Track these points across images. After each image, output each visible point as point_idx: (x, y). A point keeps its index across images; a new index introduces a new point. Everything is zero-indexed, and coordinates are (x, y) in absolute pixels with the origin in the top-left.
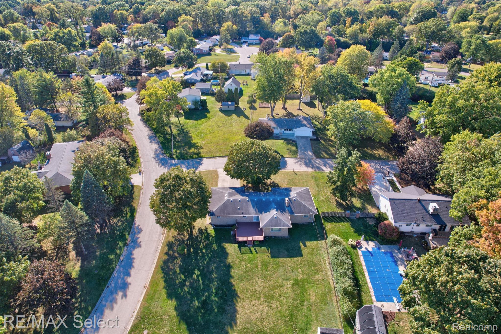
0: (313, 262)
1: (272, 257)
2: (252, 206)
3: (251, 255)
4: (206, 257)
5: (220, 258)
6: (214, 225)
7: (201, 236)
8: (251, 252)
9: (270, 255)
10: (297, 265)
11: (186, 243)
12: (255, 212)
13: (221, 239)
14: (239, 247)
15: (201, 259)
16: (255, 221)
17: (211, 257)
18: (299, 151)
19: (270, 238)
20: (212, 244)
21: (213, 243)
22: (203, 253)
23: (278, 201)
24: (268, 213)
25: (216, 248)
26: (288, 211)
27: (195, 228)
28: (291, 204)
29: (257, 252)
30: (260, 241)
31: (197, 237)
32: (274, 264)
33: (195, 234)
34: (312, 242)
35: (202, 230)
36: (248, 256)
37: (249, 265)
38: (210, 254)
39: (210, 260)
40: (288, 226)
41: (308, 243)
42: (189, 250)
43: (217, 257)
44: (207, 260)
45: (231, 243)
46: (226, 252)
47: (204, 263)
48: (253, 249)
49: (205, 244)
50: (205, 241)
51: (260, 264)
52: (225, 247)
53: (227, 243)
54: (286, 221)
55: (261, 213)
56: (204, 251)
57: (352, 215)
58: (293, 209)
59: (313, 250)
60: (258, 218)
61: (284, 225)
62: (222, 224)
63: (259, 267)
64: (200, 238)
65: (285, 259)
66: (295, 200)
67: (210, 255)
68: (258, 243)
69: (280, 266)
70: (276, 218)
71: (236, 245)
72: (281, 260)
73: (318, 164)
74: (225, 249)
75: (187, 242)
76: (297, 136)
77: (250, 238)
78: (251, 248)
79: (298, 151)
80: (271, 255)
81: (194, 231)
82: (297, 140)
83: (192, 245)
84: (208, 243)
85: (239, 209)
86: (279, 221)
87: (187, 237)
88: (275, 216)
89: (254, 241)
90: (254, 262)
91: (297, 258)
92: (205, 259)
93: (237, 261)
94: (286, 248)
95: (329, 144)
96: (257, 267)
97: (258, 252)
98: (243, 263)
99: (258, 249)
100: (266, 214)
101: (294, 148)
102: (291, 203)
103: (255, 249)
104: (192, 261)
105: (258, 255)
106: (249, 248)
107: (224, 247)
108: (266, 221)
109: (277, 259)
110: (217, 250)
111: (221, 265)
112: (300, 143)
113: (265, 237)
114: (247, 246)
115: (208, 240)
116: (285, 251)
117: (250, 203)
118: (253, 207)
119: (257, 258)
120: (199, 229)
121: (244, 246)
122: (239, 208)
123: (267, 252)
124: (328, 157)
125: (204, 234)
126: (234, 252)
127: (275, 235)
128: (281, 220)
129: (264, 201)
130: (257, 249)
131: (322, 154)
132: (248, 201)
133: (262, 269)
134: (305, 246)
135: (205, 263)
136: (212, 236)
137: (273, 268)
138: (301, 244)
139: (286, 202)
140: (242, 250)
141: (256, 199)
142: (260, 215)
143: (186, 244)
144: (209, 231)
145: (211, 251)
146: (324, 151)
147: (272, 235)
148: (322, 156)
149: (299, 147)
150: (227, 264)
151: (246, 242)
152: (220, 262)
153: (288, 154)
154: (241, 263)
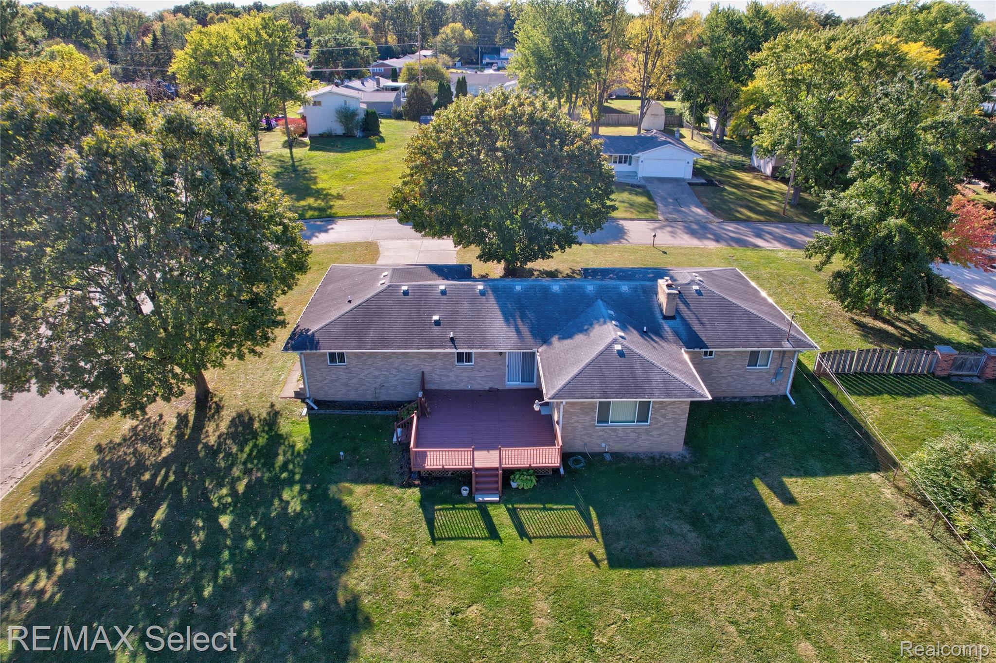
0: (869, 592)
1: (615, 562)
2: (499, 314)
3: (489, 547)
4: (226, 554)
5: (303, 562)
6: (316, 402)
7: (235, 449)
8: (493, 534)
9: (600, 552)
10: (776, 609)
11: (147, 476)
12: (513, 334)
13: (336, 461)
14: (427, 503)
15: (189, 567)
16: (515, 384)
17: (252, 555)
18: (660, 205)
19: (594, 459)
20: (278, 485)
21: (290, 482)
22: (214, 529)
23: (620, 294)
24: (579, 338)
25: (295, 506)
26: (676, 333)
27: (224, 413)
28: (682, 307)
29: (522, 533)
30: (541, 474)
31: (213, 452)
32: (631, 605)
33: (212, 440)
34: (820, 480)
35: (252, 419)
36: (472, 551)
37: (473, 612)
38: (255, 537)
39: (242, 576)
40: (693, 393)
41: (796, 485)
42: (142, 516)
43: (285, 561)
44: (227, 572)
45: (386, 481)
46: (347, 529)
47: (199, 590)
48: (500, 515)
49: (241, 488)
50: (247, 472)
51: (543, 606)
52: (347, 500)
53: (365, 481)
54: (675, 369)
55: (545, 340)
56: (225, 521)
57: (961, 367)
58: (697, 327)
59: (839, 520)
60: (529, 360)
61: (669, 387)
62: (353, 397)
63: (540, 622)
64: (228, 455)
65: (692, 574)
66: (698, 292)
67: (250, 543)
68: (530, 483)
69: (669, 617)
70: (621, 354)
71: (413, 494)
72: (669, 577)
73: (734, 232)
74: (345, 512)
75: (154, 476)
76: (643, 178)
77: (486, 459)
78: (492, 511)
79: (655, 204)
80: (607, 547)
81: (210, 427)
82: (647, 184)
83: (175, 488)
84: (259, 480)
85: (437, 323)
86: (639, 371)
87: (167, 452)
88: (618, 347)
89: (508, 473)
90: (509, 593)
91: (763, 568)
92: (219, 566)
93: (404, 584)
94: (687, 510)
95: (751, 194)
96: (526, 625)
97: (531, 530)
98: (442, 600)
99: (532, 516)
100: (567, 342)
101: (642, 200)
102: (687, 304)
103: (513, 514)
104: (132, 577)
105: (531, 551)
106: (483, 508)
107: (339, 502)
108: (575, 371)
109: (648, 574)
110: (298, 515)
111: (298, 607)
112: (660, 191)
113: (565, 456)
114: (471, 498)
115: (269, 464)
116: (686, 527)
117: (492, 302)
118: (508, 317)
119: (526, 565)
120: (240, 416)
121: (454, 500)
122: (436, 318)
123: (586, 531)
124: (761, 218)
125: (255, 435)
126: (395, 529)
127: (617, 448)
128: (648, 366)
129: (555, 295)
130: (524, 515)
131: (739, 212)
132: (483, 293)
133: (560, 641)
134: (789, 499)
135: (207, 592)
136: (293, 447)
137: (627, 633)
138: (763, 490)
139: (662, 299)
140: (440, 518)
141: (518, 288)
142: (541, 353)
143: (142, 485)
144: (284, 426)
145: (266, 523)
146: (742, 206)
147: (604, 446)
148: (738, 215)
149: (657, 199)
150: (341, 600)
151: (464, 477)
152: (303, 586)
153: (626, 211)
154: (428, 595)
